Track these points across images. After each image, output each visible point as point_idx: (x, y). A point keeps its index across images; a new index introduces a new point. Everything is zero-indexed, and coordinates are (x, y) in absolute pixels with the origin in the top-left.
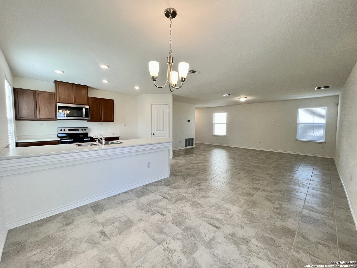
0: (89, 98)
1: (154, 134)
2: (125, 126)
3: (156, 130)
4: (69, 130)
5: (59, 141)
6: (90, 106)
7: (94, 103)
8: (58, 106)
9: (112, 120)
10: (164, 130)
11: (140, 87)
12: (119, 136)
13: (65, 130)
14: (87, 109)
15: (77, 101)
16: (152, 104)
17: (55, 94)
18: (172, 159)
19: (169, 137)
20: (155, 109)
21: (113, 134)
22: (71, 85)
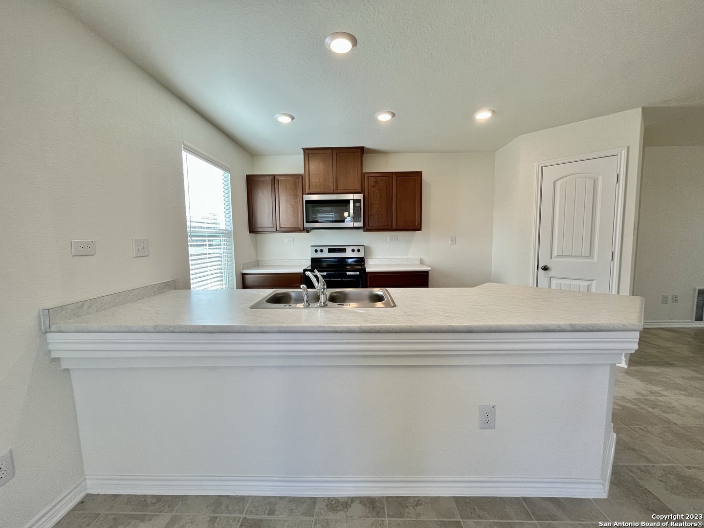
0: (363, 175)
1: (545, 268)
2: (454, 240)
3: (555, 253)
4: (330, 251)
5: (302, 274)
6: (366, 194)
7: (374, 186)
8: (306, 201)
9: (416, 226)
10: (591, 255)
11: (494, 112)
12: (430, 268)
13: (322, 251)
14: (358, 201)
15: (341, 187)
16: (542, 167)
17: (302, 176)
18: (627, 372)
19: (614, 292)
20: (555, 183)
21: (422, 262)
22: (330, 151)
